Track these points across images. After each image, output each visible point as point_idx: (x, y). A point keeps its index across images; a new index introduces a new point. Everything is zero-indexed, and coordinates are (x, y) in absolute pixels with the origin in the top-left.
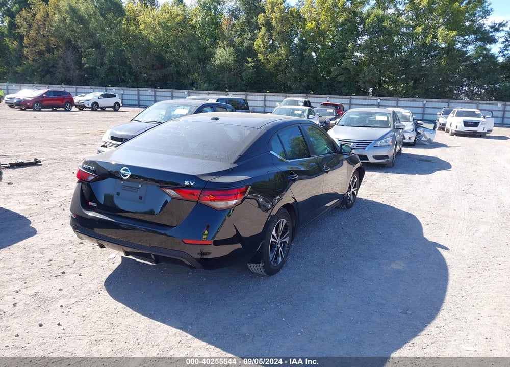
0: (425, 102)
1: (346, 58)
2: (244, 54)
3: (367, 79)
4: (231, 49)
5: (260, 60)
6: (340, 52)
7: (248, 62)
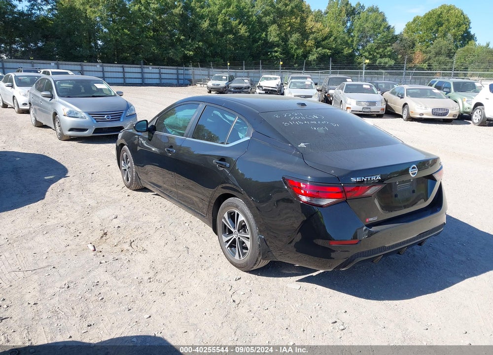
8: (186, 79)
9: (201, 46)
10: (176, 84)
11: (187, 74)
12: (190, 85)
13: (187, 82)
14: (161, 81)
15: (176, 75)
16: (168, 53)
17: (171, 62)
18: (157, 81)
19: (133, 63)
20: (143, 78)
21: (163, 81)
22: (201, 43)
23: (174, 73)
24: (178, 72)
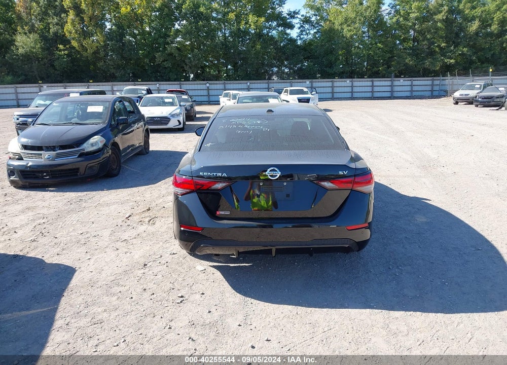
0: (248, 83)
1: (168, 44)
2: (52, 41)
3: (193, 64)
4: (36, 36)
5: (74, 48)
6: (161, 37)
7: (60, 51)
8: (441, 90)
9: (465, 52)
10: (429, 97)
11: (445, 85)
12: (445, 96)
13: (442, 93)
14: (412, 93)
15: (431, 87)
16: (424, 64)
17: (426, 73)
18: (408, 94)
19: (383, 77)
20: (392, 92)
21: (414, 94)
22: (465, 49)
23: (429, 84)
24: (433, 82)
